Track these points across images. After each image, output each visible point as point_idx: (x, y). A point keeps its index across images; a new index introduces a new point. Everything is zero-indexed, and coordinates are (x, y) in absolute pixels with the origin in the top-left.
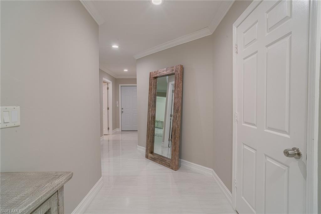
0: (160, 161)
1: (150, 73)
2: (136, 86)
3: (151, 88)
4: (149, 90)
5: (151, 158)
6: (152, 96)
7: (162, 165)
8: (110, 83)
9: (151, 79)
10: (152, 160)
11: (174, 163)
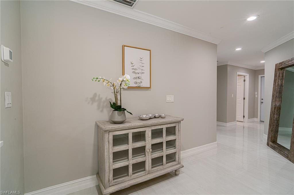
0: (279, 150)
1: (276, 65)
2: (264, 77)
3: (275, 80)
4: (274, 81)
5: (272, 146)
6: (276, 87)
7: (281, 154)
8: (247, 76)
9: (276, 71)
10: (272, 148)
11: (292, 155)
